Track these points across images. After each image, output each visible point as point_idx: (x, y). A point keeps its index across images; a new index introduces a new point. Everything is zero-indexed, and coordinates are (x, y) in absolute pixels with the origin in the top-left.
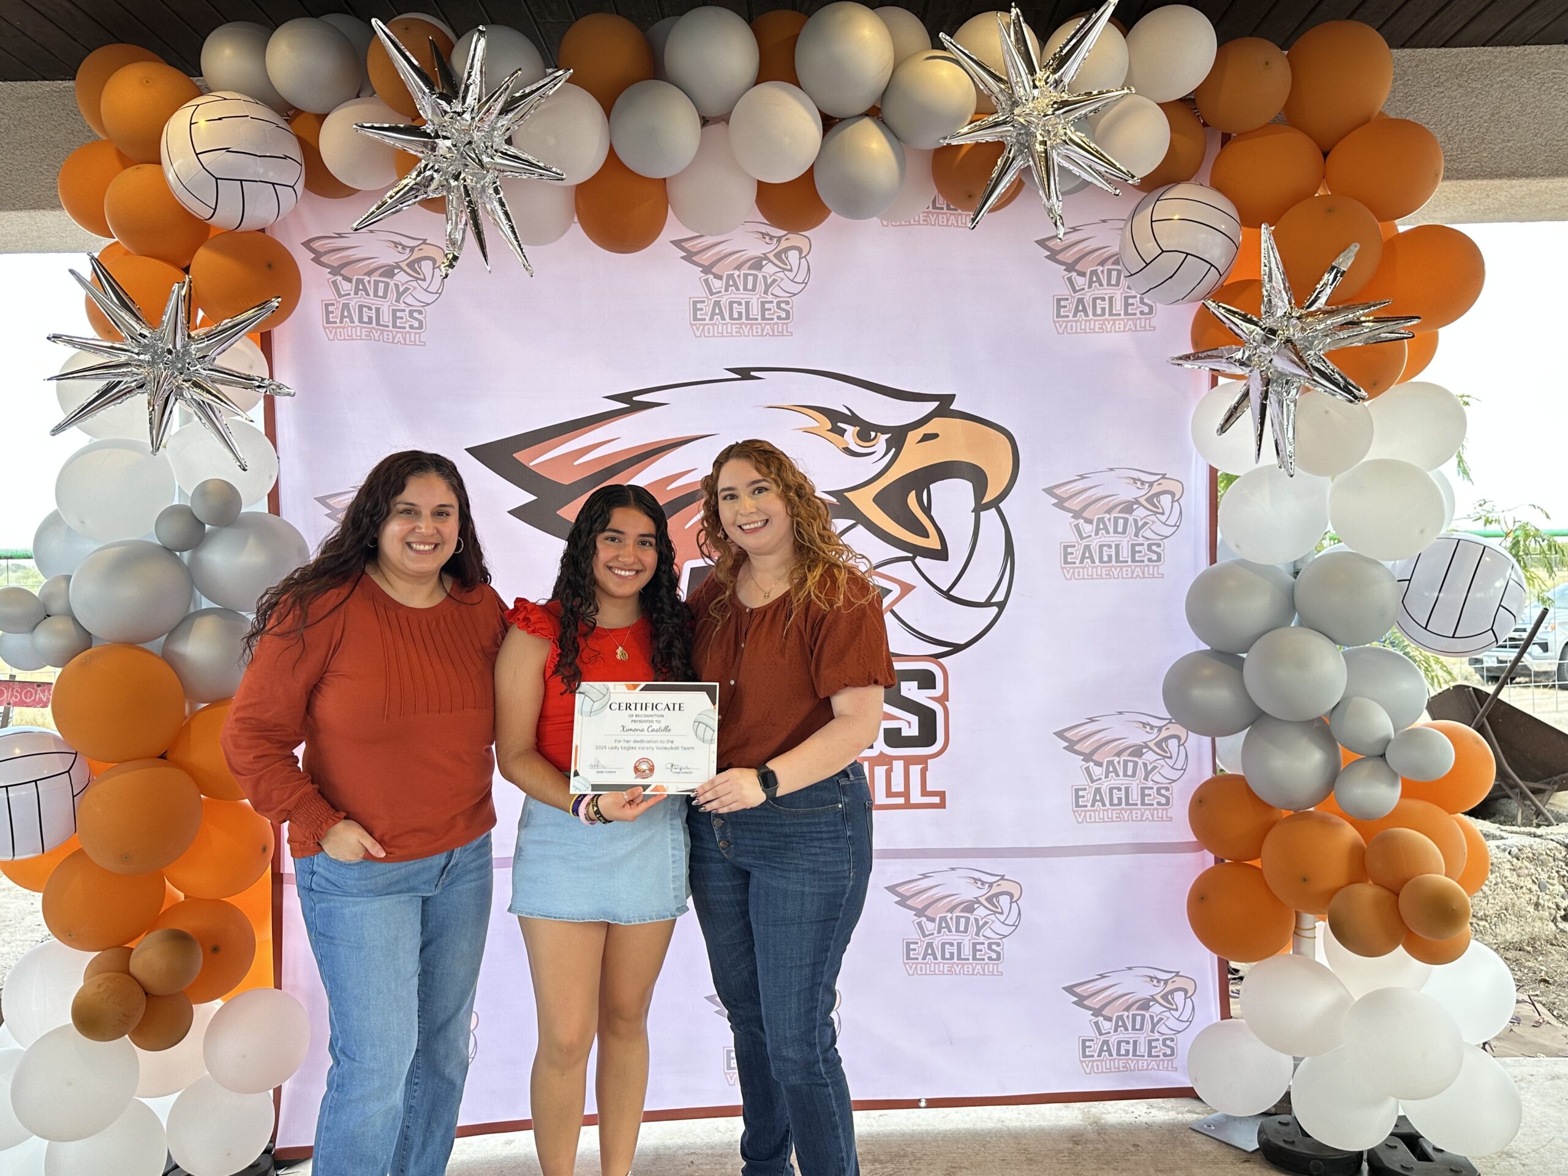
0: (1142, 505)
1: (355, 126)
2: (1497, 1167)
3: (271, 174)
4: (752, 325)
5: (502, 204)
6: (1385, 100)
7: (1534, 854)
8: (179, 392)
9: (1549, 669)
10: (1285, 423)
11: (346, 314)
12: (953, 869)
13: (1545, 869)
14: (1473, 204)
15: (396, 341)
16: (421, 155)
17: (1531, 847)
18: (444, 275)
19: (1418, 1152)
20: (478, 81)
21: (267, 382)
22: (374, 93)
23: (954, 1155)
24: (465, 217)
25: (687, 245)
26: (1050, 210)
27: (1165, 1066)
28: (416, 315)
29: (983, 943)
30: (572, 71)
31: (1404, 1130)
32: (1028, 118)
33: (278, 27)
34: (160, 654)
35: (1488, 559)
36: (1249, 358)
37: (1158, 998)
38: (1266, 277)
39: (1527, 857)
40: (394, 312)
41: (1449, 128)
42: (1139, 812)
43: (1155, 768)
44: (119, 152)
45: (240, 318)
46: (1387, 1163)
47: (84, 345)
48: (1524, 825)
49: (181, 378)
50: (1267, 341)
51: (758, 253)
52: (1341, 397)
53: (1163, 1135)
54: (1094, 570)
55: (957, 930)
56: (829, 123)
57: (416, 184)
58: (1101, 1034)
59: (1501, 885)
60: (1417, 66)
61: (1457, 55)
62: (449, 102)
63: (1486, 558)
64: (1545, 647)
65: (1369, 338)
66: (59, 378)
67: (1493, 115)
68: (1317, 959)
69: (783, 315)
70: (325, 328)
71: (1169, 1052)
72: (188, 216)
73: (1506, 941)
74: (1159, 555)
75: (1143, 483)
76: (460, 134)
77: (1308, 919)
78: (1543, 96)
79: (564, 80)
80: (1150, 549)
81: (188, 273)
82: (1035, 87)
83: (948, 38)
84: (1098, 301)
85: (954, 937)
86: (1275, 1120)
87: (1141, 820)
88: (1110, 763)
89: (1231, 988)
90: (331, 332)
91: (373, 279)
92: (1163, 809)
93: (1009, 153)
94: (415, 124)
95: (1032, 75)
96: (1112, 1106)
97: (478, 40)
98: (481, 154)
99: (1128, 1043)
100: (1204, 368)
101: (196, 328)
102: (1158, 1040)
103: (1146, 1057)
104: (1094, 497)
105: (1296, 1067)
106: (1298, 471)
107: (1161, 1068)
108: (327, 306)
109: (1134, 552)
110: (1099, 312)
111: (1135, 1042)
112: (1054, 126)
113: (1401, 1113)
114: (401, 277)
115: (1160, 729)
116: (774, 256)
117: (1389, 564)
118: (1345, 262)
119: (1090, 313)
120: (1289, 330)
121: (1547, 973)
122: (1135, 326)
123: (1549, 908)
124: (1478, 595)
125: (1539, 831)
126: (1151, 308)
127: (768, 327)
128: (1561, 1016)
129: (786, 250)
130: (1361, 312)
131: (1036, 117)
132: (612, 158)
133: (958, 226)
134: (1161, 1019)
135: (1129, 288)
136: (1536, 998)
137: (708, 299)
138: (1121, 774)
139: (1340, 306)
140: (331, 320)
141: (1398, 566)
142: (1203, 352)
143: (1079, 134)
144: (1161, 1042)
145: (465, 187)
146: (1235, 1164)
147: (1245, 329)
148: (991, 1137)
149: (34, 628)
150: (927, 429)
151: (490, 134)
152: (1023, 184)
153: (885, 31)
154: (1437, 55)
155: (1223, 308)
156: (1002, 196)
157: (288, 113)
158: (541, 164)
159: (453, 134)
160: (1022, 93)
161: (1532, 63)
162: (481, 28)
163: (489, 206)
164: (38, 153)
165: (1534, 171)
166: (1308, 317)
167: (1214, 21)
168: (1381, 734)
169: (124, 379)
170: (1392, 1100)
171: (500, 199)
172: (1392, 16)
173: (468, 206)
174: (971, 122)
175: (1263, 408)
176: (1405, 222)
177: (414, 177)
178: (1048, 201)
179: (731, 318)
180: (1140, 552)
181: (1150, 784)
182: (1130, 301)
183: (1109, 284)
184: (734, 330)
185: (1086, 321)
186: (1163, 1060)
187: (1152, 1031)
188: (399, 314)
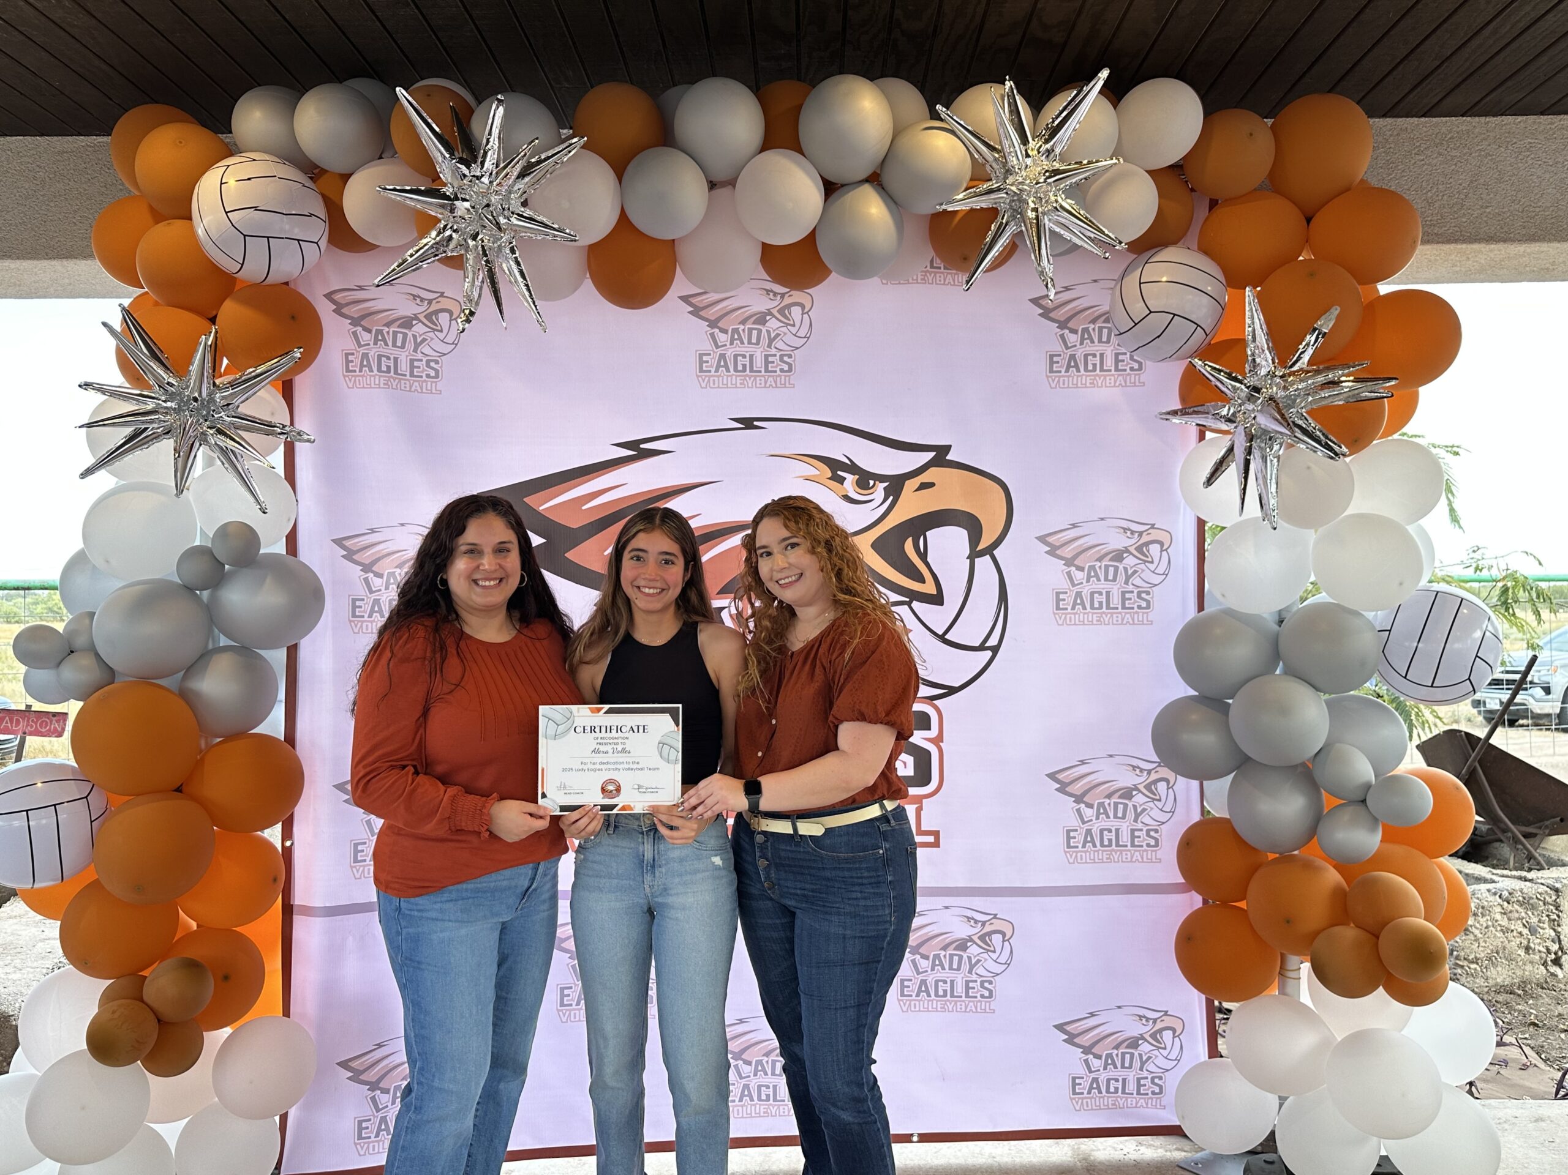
0: (1131, 554)
1: (378, 188)
3: (296, 230)
4: (756, 377)
5: (518, 264)
6: (1366, 168)
7: (1524, 898)
8: (203, 439)
9: (1551, 711)
10: (1269, 478)
11: (365, 363)
12: (947, 908)
13: (1536, 913)
14: (1454, 265)
15: (413, 390)
16: (440, 216)
17: (1521, 891)
18: (461, 329)
20: (496, 147)
21: (287, 429)
22: (396, 153)
24: (482, 275)
25: (694, 300)
26: (1042, 273)
27: (1154, 1104)
28: (432, 364)
29: (976, 981)
30: (586, 139)
31: (1386, 1170)
32: (1020, 187)
33: (306, 91)
34: (177, 692)
35: (1465, 611)
36: (1234, 414)
37: (1147, 1036)
38: (1250, 337)
39: (1518, 901)
40: (412, 361)
41: (1430, 194)
42: (1129, 853)
43: (1144, 810)
44: (152, 210)
45: (264, 367)
47: (114, 394)
48: (1516, 869)
49: (206, 425)
50: (1250, 399)
51: (762, 308)
52: (1322, 452)
54: (1086, 616)
55: (951, 968)
56: (831, 188)
57: (437, 243)
58: (1090, 1071)
59: (1491, 928)
60: (1398, 135)
61: (1436, 125)
62: (468, 167)
63: (1464, 611)
64: (1547, 690)
65: (1349, 397)
66: (89, 425)
67: (1472, 182)
68: (1302, 1000)
69: (786, 368)
70: (344, 376)
71: (1157, 1090)
72: (216, 270)
73: (1496, 984)
74: (1148, 602)
75: (1133, 532)
76: (478, 196)
77: (1293, 960)
78: (1520, 165)
79: (578, 146)
80: (1139, 596)
81: (214, 323)
82: (1028, 156)
83: (944, 109)
84: (1090, 358)
85: (947, 975)
86: (1261, 1158)
87: (1131, 861)
88: (1101, 805)
89: (1222, 1028)
90: (350, 380)
91: (392, 330)
92: (1152, 851)
93: (1003, 219)
94: (434, 186)
95: (1025, 145)
96: (1102, 1143)
97: (498, 107)
98: (498, 216)
99: (1117, 1080)
100: (1191, 423)
101: (221, 376)
102: (1147, 1078)
103: (1135, 1095)
104: (1086, 546)
105: (1281, 1106)
106: (1281, 524)
107: (1149, 1106)
108: (347, 355)
109: (1124, 599)
110: (1090, 367)
111: (1124, 1080)
112: (1046, 193)
113: (1383, 1153)
114: (419, 328)
115: (1149, 772)
116: (778, 311)
117: (1370, 615)
118: (1326, 324)
119: (1082, 369)
120: (1272, 388)
121: (1536, 1016)
122: (1125, 382)
123: (1540, 951)
124: (1457, 646)
125: (1530, 875)
126: (1140, 365)
127: (771, 379)
128: (1548, 1059)
129: (789, 306)
130: (1340, 372)
131: (1029, 186)
132: (624, 220)
133: (954, 285)
134: (1150, 1058)
135: (1118, 345)
136: (1525, 1041)
137: (714, 352)
138: (1111, 815)
139: (1321, 367)
140: (351, 368)
141: (1378, 617)
142: (1190, 408)
143: (1069, 201)
144: (1149, 1080)
145: (483, 247)
147: (1230, 387)
149: (60, 663)
150: (924, 478)
151: (507, 198)
152: (1017, 246)
153: (885, 103)
154: (1418, 125)
155: (1209, 366)
156: (996, 258)
157: (313, 171)
158: (556, 226)
159: (472, 196)
160: (1015, 162)
161: (1509, 133)
162: (499, 97)
163: (506, 266)
164: (72, 205)
165: (1512, 235)
166: (1290, 376)
167: (1201, 93)
168: (1362, 780)
169: (151, 426)
170: (1374, 1140)
171: (516, 258)
172: (1372, 89)
173: (486, 265)
174: (967, 189)
175: (1247, 464)
176: (1387, 284)
177: (433, 236)
178: (1039, 264)
179: (736, 370)
180: (1130, 599)
181: (1140, 826)
182: (1121, 357)
183: (1100, 341)
184: (738, 382)
185: (1078, 376)
186: (1152, 1098)
187: (1141, 1069)
188: (416, 364)
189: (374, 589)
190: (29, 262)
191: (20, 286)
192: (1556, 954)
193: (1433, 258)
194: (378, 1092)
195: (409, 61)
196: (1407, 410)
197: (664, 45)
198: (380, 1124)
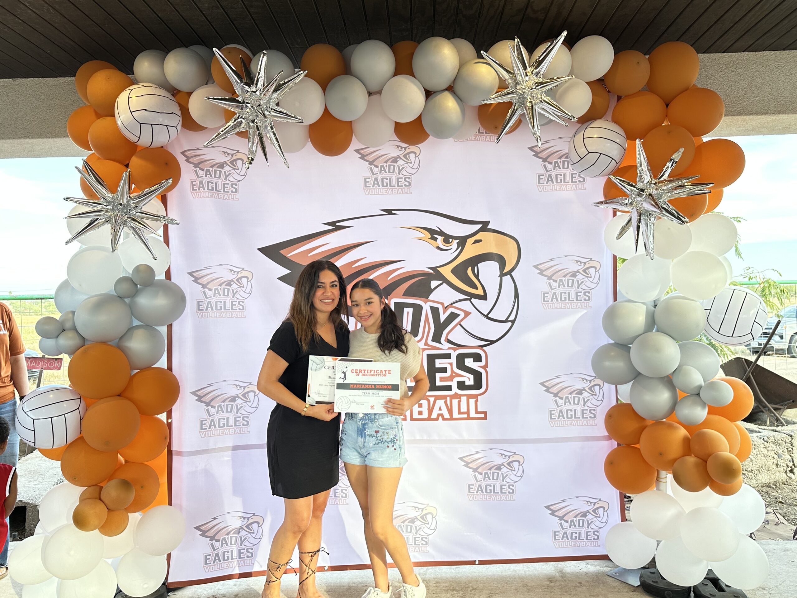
0: (580, 273)
1: (205, 98)
2: (757, 594)
3: (166, 121)
4: (392, 189)
5: (274, 134)
6: (696, 79)
7: (775, 440)
8: (125, 224)
9: (783, 348)
10: (649, 234)
11: (201, 186)
12: (491, 449)
13: (781, 448)
14: (740, 127)
15: (225, 198)
16: (236, 111)
17: (774, 437)
18: (247, 167)
19: (718, 587)
20: (263, 77)
21: (166, 218)
22: (214, 82)
23: (492, 587)
24: (257, 140)
25: (362, 152)
26: (534, 134)
27: (594, 544)
28: (234, 186)
29: (506, 485)
30: (307, 71)
31: (711, 576)
32: (523, 91)
33: (170, 52)
35: (748, 299)
36: (631, 203)
37: (591, 511)
38: (639, 164)
39: (772, 442)
40: (224, 184)
41: (727, 91)
42: (581, 421)
43: (588, 400)
44: (96, 112)
45: (153, 189)
46: (703, 593)
47: (80, 202)
48: (771, 426)
49: (126, 216)
50: (639, 195)
51: (395, 155)
52: (675, 221)
53: (593, 578)
54: (558, 304)
55: (493, 479)
56: (429, 94)
57: (234, 125)
58: (563, 529)
59: (759, 455)
60: (711, 62)
61: (731, 56)
62: (249, 86)
64: (782, 337)
65: (689, 193)
66: (70, 217)
67: (749, 85)
68: (668, 493)
69: (407, 184)
70: (191, 192)
71: (596, 537)
72: (127, 141)
73: (762, 483)
74: (589, 297)
75: (581, 263)
76: (255, 101)
77: (663, 473)
78: (773, 76)
79: (303, 75)
80: (585, 294)
81: (128, 167)
82: (527, 75)
83: (485, 53)
84: (559, 176)
85: (492, 482)
86: (648, 571)
87: (582, 425)
88: (567, 398)
89: (627, 506)
90: (194, 194)
91: (214, 169)
92: (592, 420)
93: (515, 107)
94: (233, 97)
95: (525, 70)
96: (568, 563)
97: (263, 57)
98: (264, 111)
99: (576, 533)
100: (610, 207)
101: (131, 194)
102: (591, 532)
103: (585, 540)
104: (557, 270)
105: (658, 545)
106: (655, 257)
107: (592, 545)
108: (192, 182)
109: (577, 296)
110: (559, 181)
111: (580, 533)
112: (536, 94)
113: (710, 568)
114: (227, 168)
115: (591, 381)
116: (403, 156)
117: (700, 301)
118: (676, 157)
119: (555, 181)
120: (650, 189)
121: (782, 498)
122: (576, 188)
123: (783, 466)
124: (744, 316)
125: (778, 429)
126: (584, 179)
127: (400, 190)
128: (789, 520)
129: (409, 153)
130: (685, 181)
131: (528, 90)
132: (326, 111)
133: (491, 141)
134: (592, 522)
135: (573, 169)
136: (777, 511)
137: (372, 177)
138: (572, 403)
139: (675, 178)
140: (194, 189)
141: (705, 302)
142: (609, 200)
143: (548, 97)
144: (592, 533)
145: (257, 126)
146: (628, 592)
147: (629, 189)
148: (510, 578)
149: (58, 336)
150: (476, 237)
151: (269, 101)
152: (522, 121)
153: (455, 50)
154: (721, 57)
155: (619, 179)
156: (512, 127)
157: (174, 92)
158: (293, 115)
159: (251, 101)
160: (521, 78)
161: (767, 60)
162: (264, 51)
163: (268, 135)
164: (57, 111)
165: (769, 111)
166: (659, 183)
167: (613, 43)
168: (697, 384)
169: (100, 218)
170: (705, 562)
171: (273, 132)
172: (698, 39)
173: (258, 135)
174: (496, 93)
175: (638, 227)
176: (706, 137)
177: (233, 121)
178: (533, 129)
179: (383, 186)
180: (580, 296)
181: (586, 408)
182: (574, 176)
183: (563, 168)
184: (384, 191)
185: (553, 185)
186: (593, 542)
187: (588, 527)
188: (226, 186)
189: (208, 297)
190: (37, 139)
191: (33, 151)
192: (791, 467)
193: (729, 123)
194: (214, 541)
195: (219, 36)
196: (717, 200)
197: (345, 25)
198: (215, 557)
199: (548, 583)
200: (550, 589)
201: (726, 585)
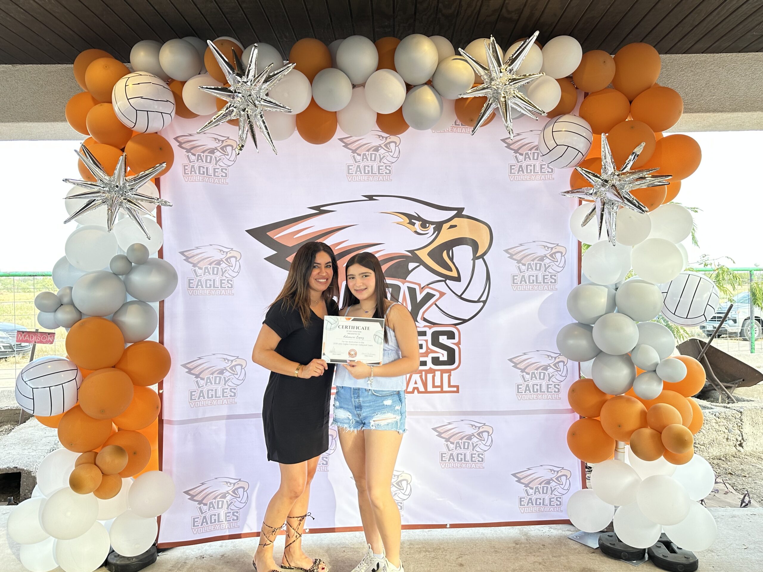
0: (547, 258)
1: (199, 87)
2: (706, 556)
3: (161, 108)
4: (374, 176)
5: (264, 123)
6: (658, 78)
7: (726, 416)
8: (121, 204)
9: (737, 331)
10: (612, 222)
11: (193, 170)
12: (462, 420)
13: (731, 423)
14: (698, 124)
15: (215, 182)
16: (228, 100)
17: (725, 413)
18: (237, 153)
19: (670, 549)
20: (254, 68)
21: (160, 200)
22: (207, 71)
23: (462, 549)
24: (247, 127)
25: (345, 140)
26: (507, 127)
27: (557, 510)
28: (224, 170)
29: (476, 454)
30: (295, 64)
31: (664, 539)
32: (497, 86)
33: (165, 42)
34: (111, 322)
35: (702, 284)
36: (596, 193)
37: (554, 479)
38: (603, 157)
39: (723, 417)
40: (214, 169)
41: (687, 90)
42: (546, 395)
43: (553, 375)
44: (93, 99)
45: (147, 172)
46: (656, 554)
47: (78, 184)
48: (722, 403)
49: (122, 198)
50: (603, 185)
51: (377, 144)
52: (636, 210)
53: (556, 541)
54: (526, 286)
55: (464, 448)
56: (409, 87)
57: (226, 113)
58: (528, 495)
59: (711, 430)
60: (672, 62)
62: (241, 77)
64: (735, 321)
65: (649, 184)
66: (68, 198)
67: (706, 84)
68: (626, 462)
69: (388, 172)
70: (184, 176)
71: (559, 503)
72: (123, 126)
73: (713, 455)
74: (555, 280)
75: (548, 248)
76: (246, 91)
77: (621, 444)
78: (729, 76)
79: (292, 67)
80: (551, 277)
81: (124, 152)
82: (501, 72)
83: (462, 50)
84: (529, 167)
85: (462, 451)
86: (606, 534)
87: (547, 399)
88: (533, 373)
89: (587, 475)
90: (186, 178)
91: (205, 154)
92: (557, 394)
93: (489, 101)
94: (225, 87)
95: (500, 67)
96: (533, 528)
97: (254, 50)
98: (255, 100)
99: (540, 499)
100: (576, 196)
101: (128, 176)
102: (554, 498)
103: (548, 506)
104: (526, 254)
105: (615, 510)
106: (617, 243)
107: (555, 510)
108: (184, 166)
109: (544, 279)
110: (529, 171)
111: (544, 499)
112: (509, 89)
113: (663, 532)
114: (218, 154)
115: (555, 358)
116: (384, 145)
117: (658, 285)
118: (638, 150)
119: (525, 171)
120: (613, 180)
121: (731, 470)
122: (545, 178)
123: (733, 440)
124: (698, 299)
125: (728, 406)
126: (552, 169)
127: (381, 177)
128: (737, 489)
129: (390, 143)
130: (646, 173)
131: (501, 86)
132: (313, 102)
133: (466, 133)
134: (555, 489)
135: (542, 161)
136: (726, 481)
137: (355, 165)
138: (538, 378)
139: (637, 170)
140: (186, 172)
141: (662, 286)
142: (575, 190)
143: (520, 93)
145: (248, 115)
146: (588, 554)
147: (594, 180)
148: (479, 541)
149: (56, 311)
150: (452, 223)
151: (259, 92)
152: (495, 114)
153: (434, 47)
154: (682, 57)
155: (584, 170)
156: (486, 120)
157: (168, 80)
158: (282, 105)
159: (242, 91)
160: (495, 75)
161: (724, 61)
162: (255, 44)
163: (258, 123)
164: (55, 97)
165: (725, 109)
166: (622, 175)
167: (581, 43)
168: (654, 361)
169: (97, 199)
170: (659, 526)
171: (263, 121)
172: (661, 41)
173: (249, 123)
174: (472, 88)
175: (602, 215)
176: (667, 132)
177: (225, 110)
178: (506, 123)
179: (365, 173)
180: (547, 279)
181: (551, 383)
182: (543, 166)
183: (534, 159)
184: (366, 178)
185: (523, 175)
186: (556, 507)
187: (551, 494)
188: (216, 170)
189: (198, 275)
190: (36, 123)
191: (31, 134)
192: (740, 441)
193: (687, 120)
194: (202, 505)
195: (212, 28)
196: (675, 190)
197: (331, 21)
198: (203, 520)
199: (514, 545)
200: (515, 550)
201: (678, 548)
